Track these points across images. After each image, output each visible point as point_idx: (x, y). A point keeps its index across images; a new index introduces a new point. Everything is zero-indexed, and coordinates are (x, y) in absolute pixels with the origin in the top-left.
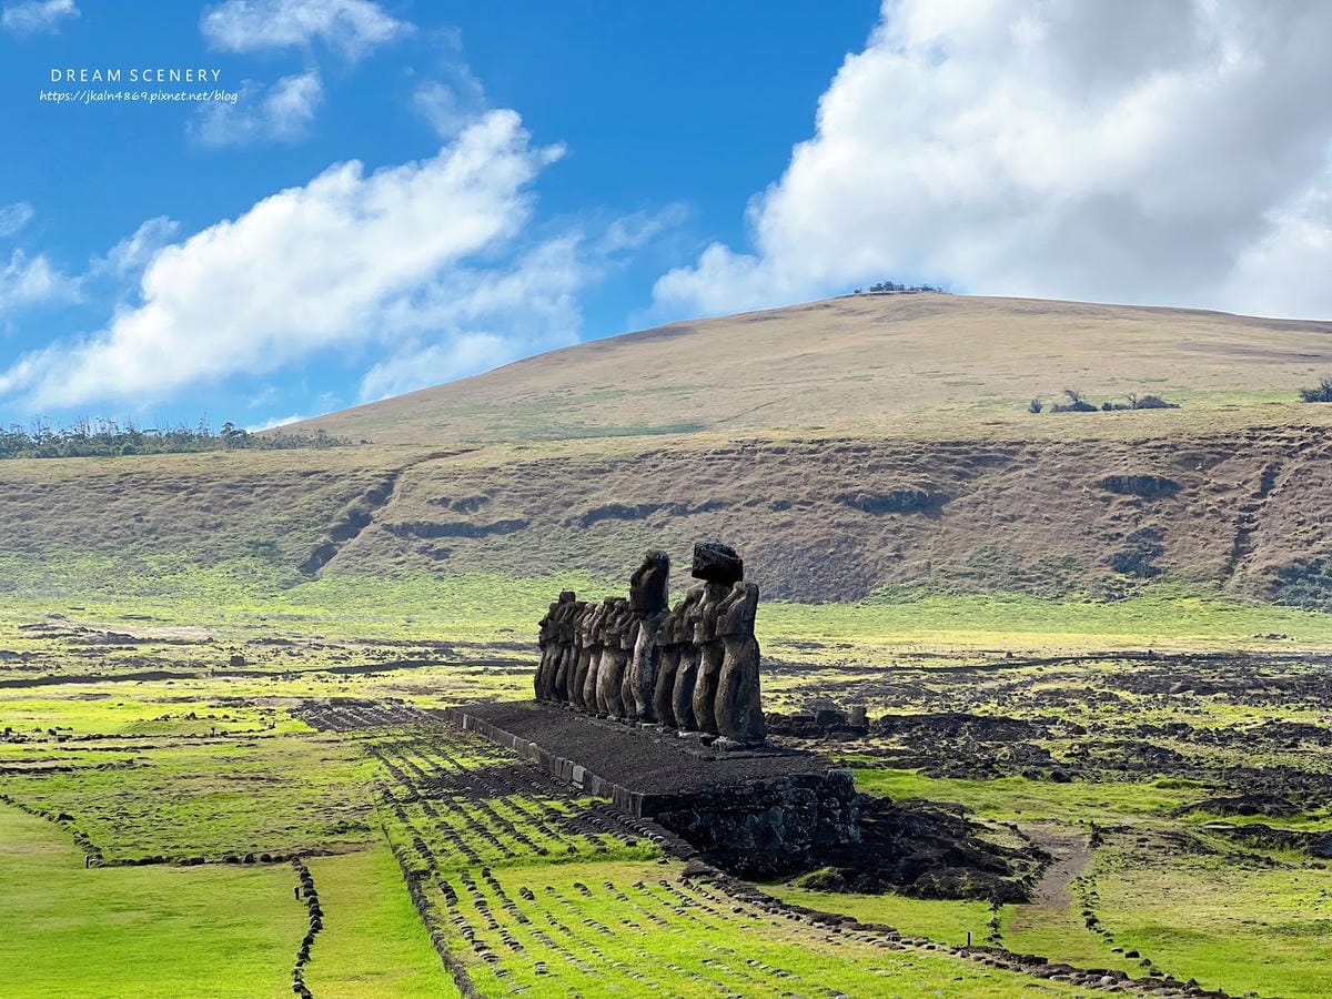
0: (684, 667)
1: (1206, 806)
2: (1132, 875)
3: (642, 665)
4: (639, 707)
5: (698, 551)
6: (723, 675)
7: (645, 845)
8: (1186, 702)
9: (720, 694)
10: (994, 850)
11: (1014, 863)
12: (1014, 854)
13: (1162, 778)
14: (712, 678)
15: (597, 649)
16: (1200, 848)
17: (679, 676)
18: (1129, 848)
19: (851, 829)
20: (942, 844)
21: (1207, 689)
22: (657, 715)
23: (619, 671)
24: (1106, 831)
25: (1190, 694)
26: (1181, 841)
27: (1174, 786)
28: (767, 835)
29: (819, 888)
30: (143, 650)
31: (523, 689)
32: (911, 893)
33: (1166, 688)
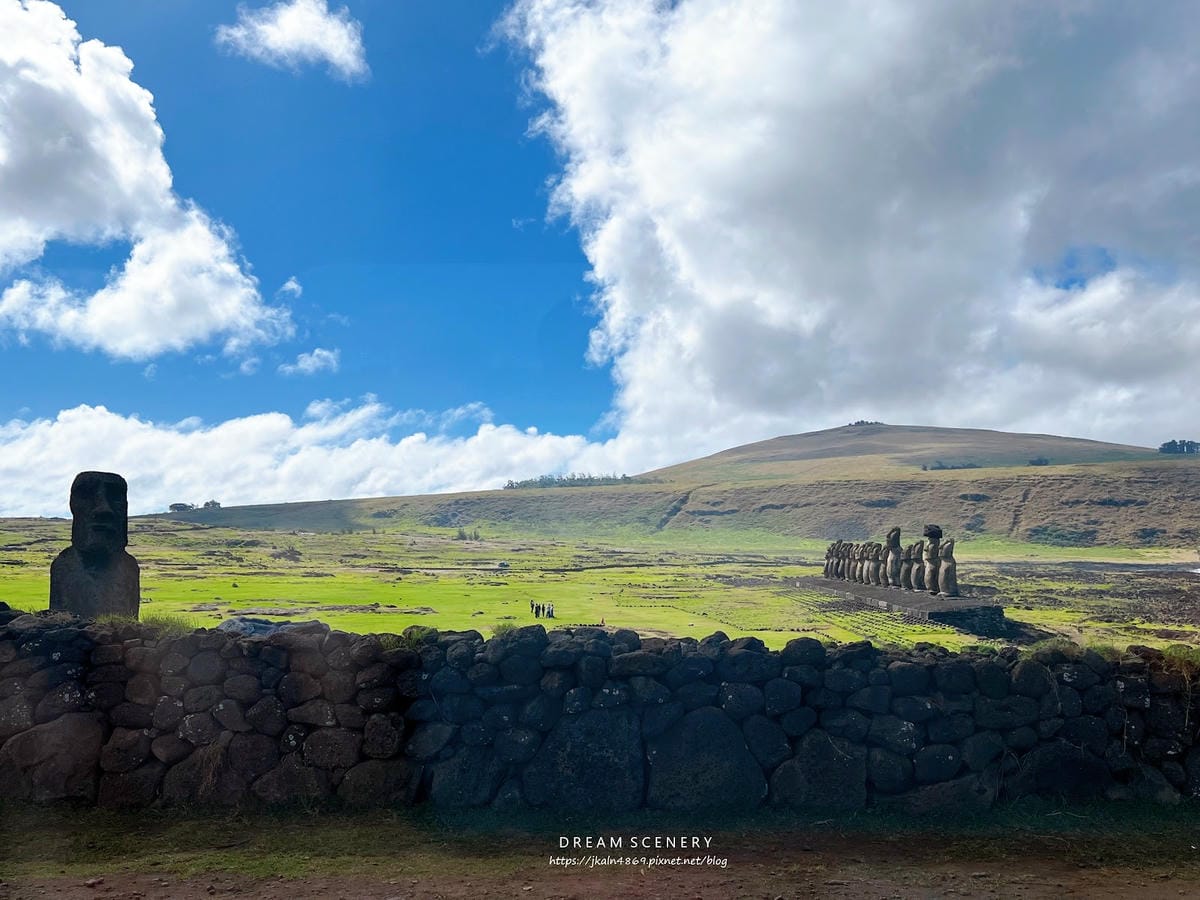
0: (916, 567)
4: (890, 581)
5: (926, 527)
6: (940, 571)
9: (939, 578)
14: (935, 571)
17: (914, 571)
19: (1003, 626)
22: (902, 584)
23: (877, 568)
28: (972, 626)
31: (819, 571)
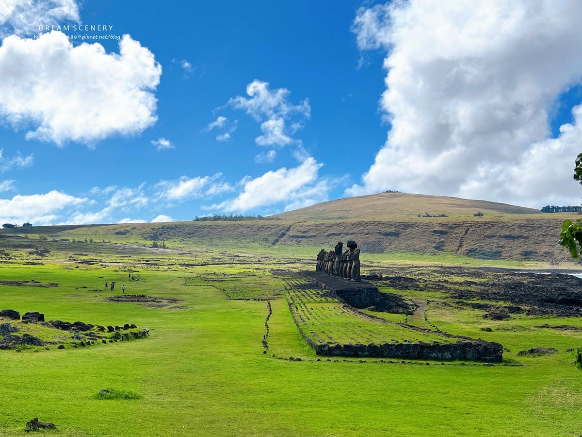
0: (345, 265)
1: (451, 297)
2: (435, 310)
3: (337, 264)
4: (336, 273)
6: (353, 267)
7: (336, 300)
8: (448, 276)
9: (352, 270)
10: (407, 304)
11: (411, 307)
12: (411, 305)
13: (443, 291)
14: (350, 267)
15: (328, 261)
16: (449, 306)
17: (344, 267)
18: (434, 305)
19: (378, 299)
20: (396, 303)
21: (453, 274)
22: (340, 274)
23: (332, 265)
24: (430, 301)
25: (449, 274)
26: (445, 304)
27: (445, 293)
28: (360, 299)
29: (371, 310)
30: (241, 258)
32: (390, 312)
33: (444, 273)
